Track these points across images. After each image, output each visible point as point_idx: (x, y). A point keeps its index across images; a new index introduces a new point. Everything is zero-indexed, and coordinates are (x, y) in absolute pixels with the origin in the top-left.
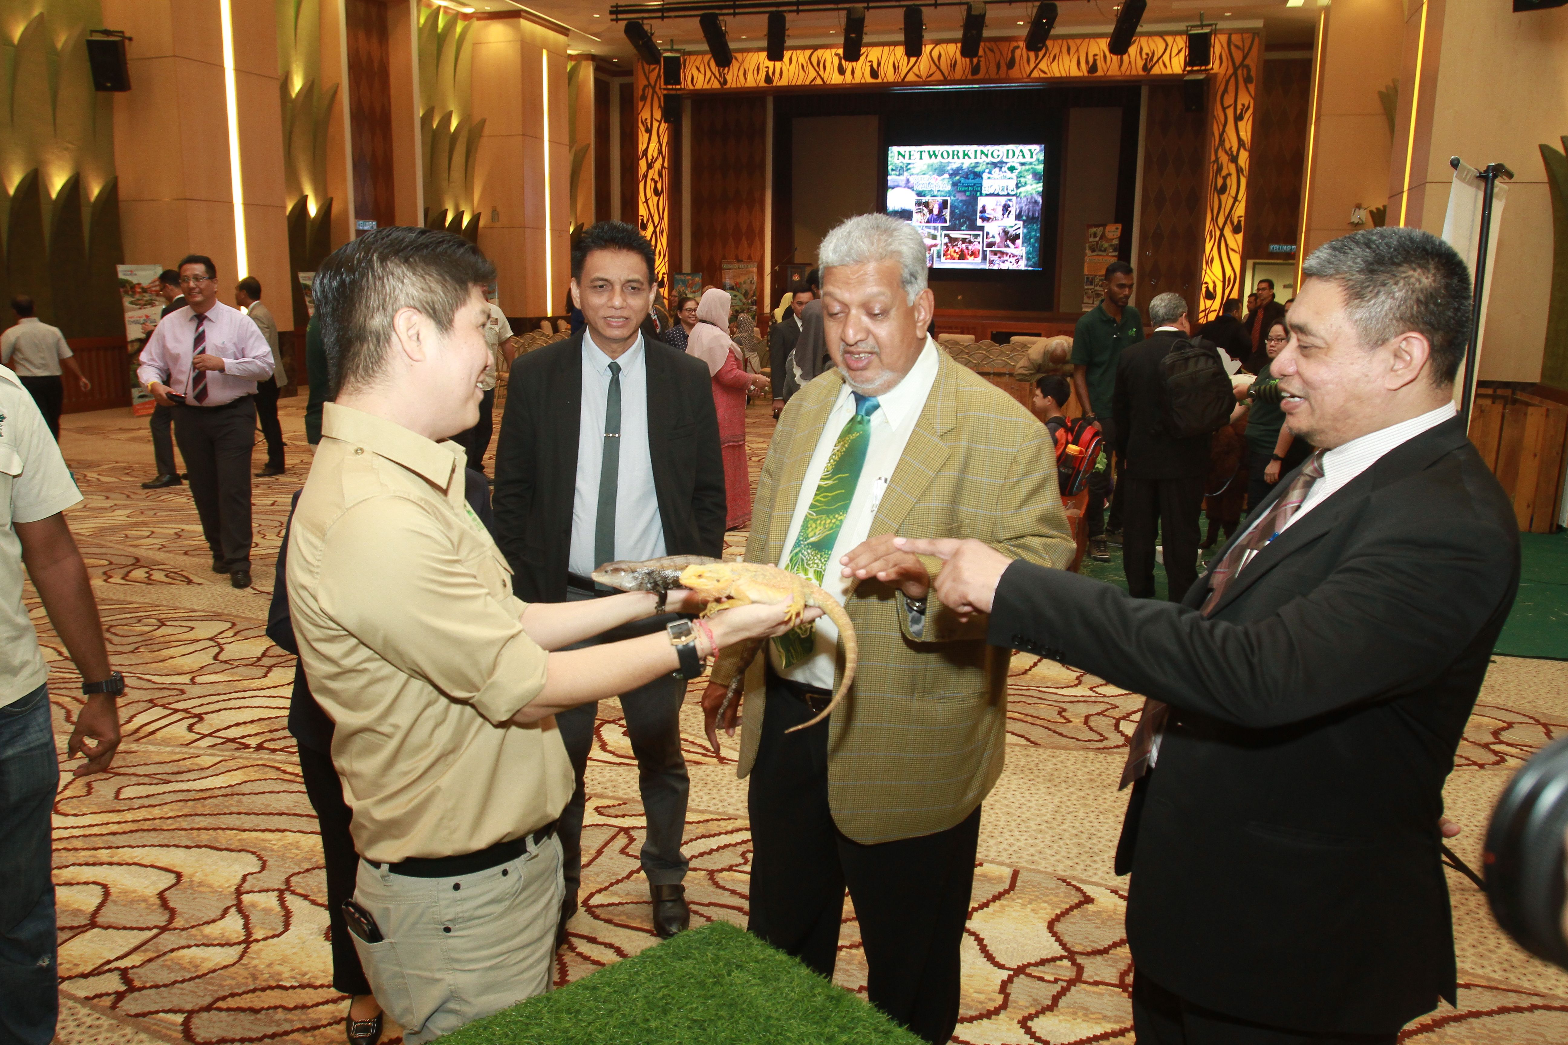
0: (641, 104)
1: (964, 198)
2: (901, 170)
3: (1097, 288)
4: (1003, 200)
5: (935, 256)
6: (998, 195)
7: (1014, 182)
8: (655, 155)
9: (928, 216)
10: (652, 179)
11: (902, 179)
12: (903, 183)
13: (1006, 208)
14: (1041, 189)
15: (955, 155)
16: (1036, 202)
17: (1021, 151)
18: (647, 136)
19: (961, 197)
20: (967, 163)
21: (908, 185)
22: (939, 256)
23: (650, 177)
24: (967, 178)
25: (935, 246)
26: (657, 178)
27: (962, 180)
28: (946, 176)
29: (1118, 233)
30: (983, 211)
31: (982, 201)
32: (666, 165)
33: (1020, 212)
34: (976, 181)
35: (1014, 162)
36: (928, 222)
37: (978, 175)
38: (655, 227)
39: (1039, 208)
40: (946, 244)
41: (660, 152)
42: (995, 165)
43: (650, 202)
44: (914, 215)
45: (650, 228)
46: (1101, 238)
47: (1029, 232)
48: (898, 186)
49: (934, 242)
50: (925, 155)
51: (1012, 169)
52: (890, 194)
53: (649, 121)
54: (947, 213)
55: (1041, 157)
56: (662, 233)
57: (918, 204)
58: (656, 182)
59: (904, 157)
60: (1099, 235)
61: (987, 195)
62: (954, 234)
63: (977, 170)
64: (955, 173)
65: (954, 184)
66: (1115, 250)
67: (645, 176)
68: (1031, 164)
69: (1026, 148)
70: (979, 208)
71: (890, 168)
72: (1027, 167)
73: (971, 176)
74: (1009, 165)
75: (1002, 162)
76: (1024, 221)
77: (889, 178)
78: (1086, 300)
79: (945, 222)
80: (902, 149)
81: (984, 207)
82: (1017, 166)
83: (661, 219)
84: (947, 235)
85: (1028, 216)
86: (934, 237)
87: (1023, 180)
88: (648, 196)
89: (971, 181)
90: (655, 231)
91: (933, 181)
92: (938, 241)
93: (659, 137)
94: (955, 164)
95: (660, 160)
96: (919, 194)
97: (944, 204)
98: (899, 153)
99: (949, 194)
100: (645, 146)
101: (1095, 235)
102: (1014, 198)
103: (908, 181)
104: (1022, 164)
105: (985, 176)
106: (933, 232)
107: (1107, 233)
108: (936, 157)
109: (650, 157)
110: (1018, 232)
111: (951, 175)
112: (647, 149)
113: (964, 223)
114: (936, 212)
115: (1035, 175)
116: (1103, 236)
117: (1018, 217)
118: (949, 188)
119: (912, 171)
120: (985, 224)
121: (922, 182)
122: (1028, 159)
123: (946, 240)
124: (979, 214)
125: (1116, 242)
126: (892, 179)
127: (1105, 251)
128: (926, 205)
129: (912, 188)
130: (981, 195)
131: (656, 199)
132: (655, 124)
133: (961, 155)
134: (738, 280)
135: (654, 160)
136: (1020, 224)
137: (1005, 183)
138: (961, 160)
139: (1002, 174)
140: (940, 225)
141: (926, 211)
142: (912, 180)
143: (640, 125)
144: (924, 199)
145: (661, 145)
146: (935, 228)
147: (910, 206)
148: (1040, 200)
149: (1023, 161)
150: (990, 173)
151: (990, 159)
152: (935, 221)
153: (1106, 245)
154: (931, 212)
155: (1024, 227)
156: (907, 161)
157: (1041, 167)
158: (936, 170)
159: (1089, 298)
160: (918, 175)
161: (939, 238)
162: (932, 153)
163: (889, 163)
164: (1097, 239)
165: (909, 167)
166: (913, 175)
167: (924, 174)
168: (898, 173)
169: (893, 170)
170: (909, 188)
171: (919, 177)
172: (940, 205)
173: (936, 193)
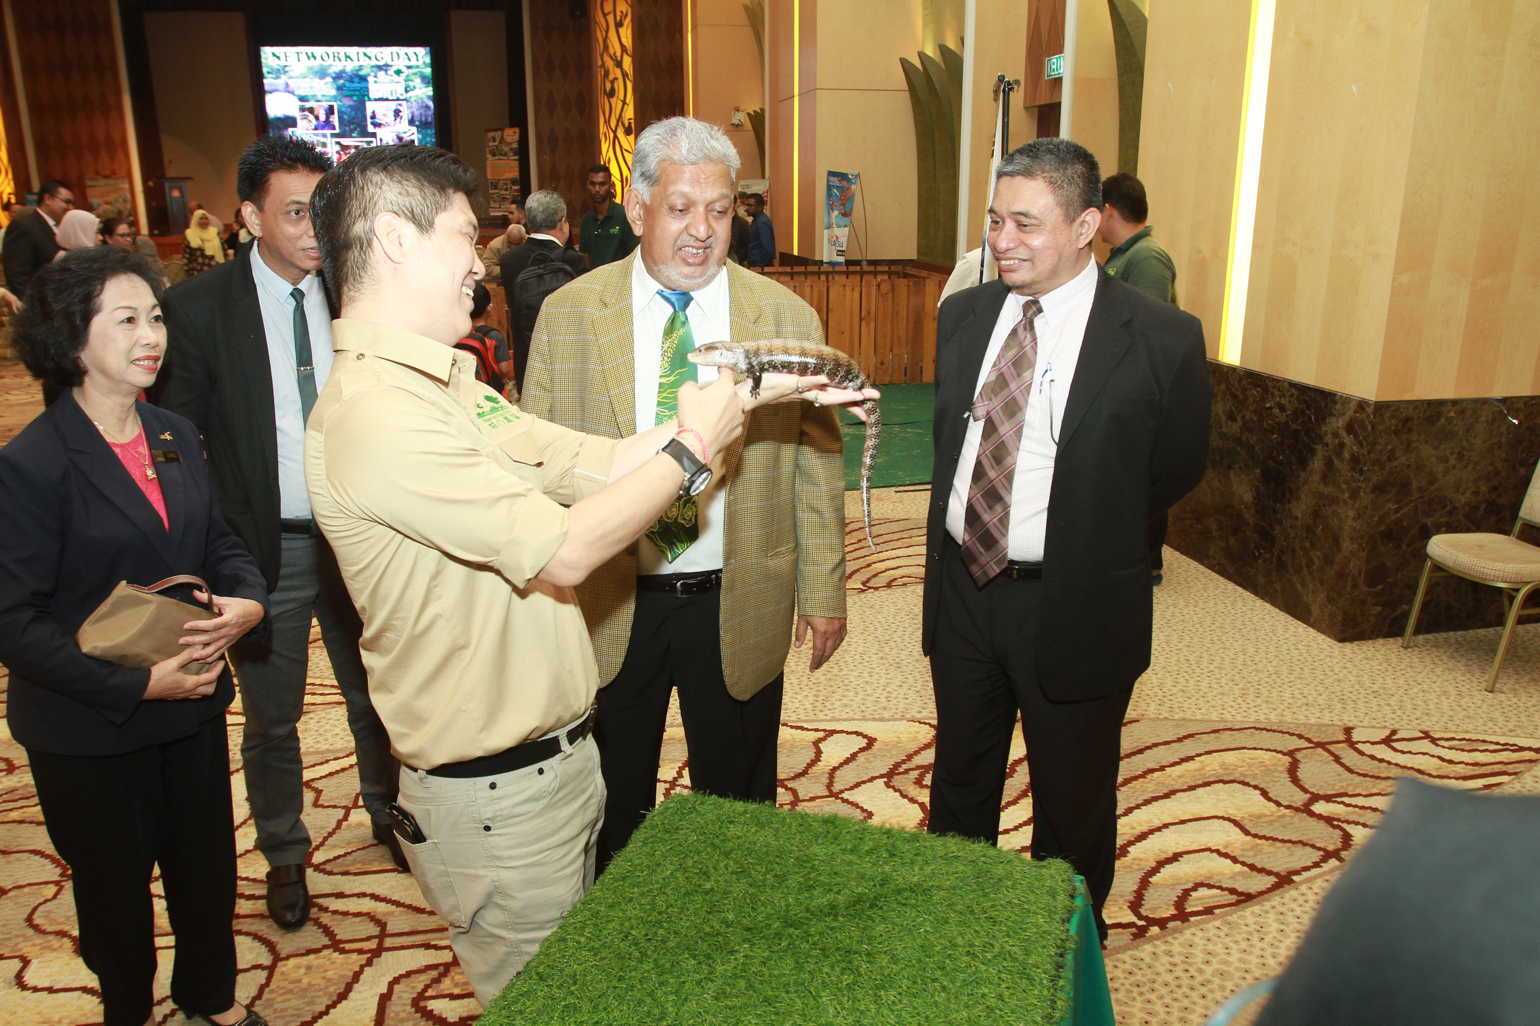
1: (351, 103)
2: (279, 72)
3: (503, 192)
4: (393, 105)
6: (387, 100)
7: (402, 86)
9: (314, 122)
11: (281, 82)
12: (282, 87)
13: (397, 113)
14: (431, 93)
15: (337, 58)
16: (427, 107)
17: (406, 54)
19: (348, 102)
20: (350, 67)
21: (288, 89)
24: (351, 81)
27: (348, 84)
28: (329, 79)
29: (515, 137)
30: (373, 117)
31: (370, 107)
33: (413, 117)
34: (363, 85)
35: (400, 64)
36: (316, 129)
37: (364, 79)
39: (431, 113)
40: (338, 152)
42: (380, 68)
44: (299, 122)
46: (500, 142)
47: (424, 138)
48: (277, 90)
50: (303, 57)
51: (398, 72)
52: (269, 99)
54: (335, 119)
55: (428, 60)
57: (303, 109)
59: (279, 58)
60: (498, 139)
61: (376, 100)
62: (345, 141)
63: (362, 73)
64: (338, 76)
65: (340, 89)
66: (515, 154)
68: (417, 67)
69: (411, 50)
70: (369, 114)
71: (265, 70)
72: (414, 70)
73: (356, 80)
74: (395, 68)
75: (387, 65)
76: (417, 127)
77: (265, 81)
78: (492, 205)
79: (334, 128)
80: (276, 50)
81: (373, 112)
82: (404, 69)
84: (338, 143)
85: (421, 121)
87: (411, 84)
89: (356, 85)
91: (315, 85)
92: (329, 149)
94: (337, 67)
96: (302, 99)
97: (330, 111)
98: (273, 54)
99: (335, 98)
101: (494, 140)
102: (404, 103)
103: (287, 85)
104: (409, 67)
105: (371, 79)
107: (505, 137)
108: (315, 58)
110: (412, 138)
111: (334, 79)
113: (355, 129)
114: (322, 118)
115: (423, 78)
116: (502, 140)
117: (411, 122)
118: (333, 92)
119: (291, 74)
120: (377, 130)
121: (304, 87)
122: (414, 62)
123: (338, 148)
124: (369, 120)
125: (515, 146)
126: (268, 82)
127: (505, 155)
128: (311, 110)
129: (292, 93)
130: (370, 100)
133: (342, 57)
134: (108, 199)
136: (414, 129)
137: (393, 87)
138: (343, 63)
139: (389, 78)
140: (328, 132)
141: (311, 117)
142: (292, 84)
144: (308, 105)
146: (325, 136)
147: (295, 112)
148: (431, 104)
149: (409, 64)
150: (376, 77)
151: (374, 62)
152: (323, 128)
153: (506, 149)
154: (317, 118)
155: (418, 132)
156: (283, 62)
157: (428, 71)
158: (317, 72)
159: (495, 202)
160: (297, 78)
161: (329, 145)
162: (310, 55)
163: (263, 65)
164: (496, 144)
165: (287, 69)
166: (292, 78)
167: (304, 77)
168: (274, 76)
169: (269, 73)
170: (289, 92)
171: (299, 81)
172: (326, 111)
173: (320, 98)
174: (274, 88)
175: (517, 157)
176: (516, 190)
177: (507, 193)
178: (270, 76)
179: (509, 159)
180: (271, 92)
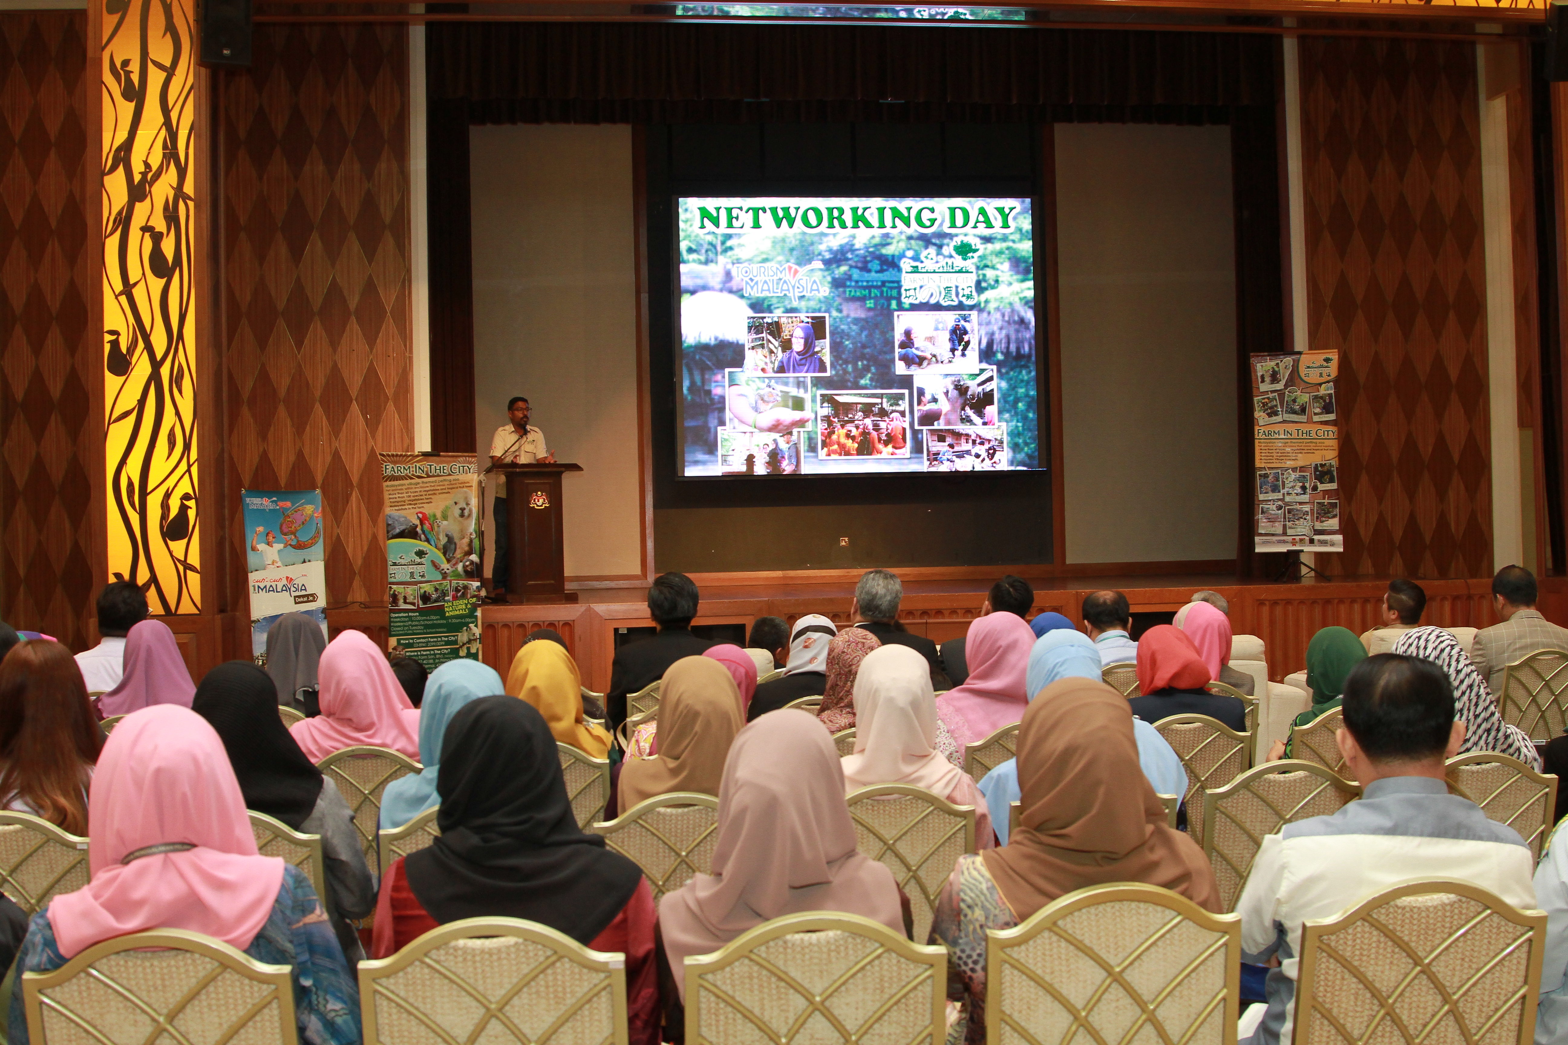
0: (109, 21)
1: (861, 314)
2: (710, 251)
3: (1292, 498)
4: (950, 319)
5: (803, 447)
6: (938, 307)
7: (971, 279)
8: (155, 161)
9: (780, 355)
10: (146, 229)
11: (714, 273)
12: (717, 281)
13: (958, 336)
14: (1030, 294)
15: (836, 218)
16: (1022, 321)
17: (982, 212)
18: (127, 108)
19: (854, 311)
20: (863, 238)
21: (728, 286)
22: (812, 449)
23: (138, 221)
24: (865, 268)
25: (801, 423)
26: (160, 225)
27: (856, 274)
28: (818, 264)
29: (1333, 370)
30: (908, 341)
31: (902, 322)
32: (189, 188)
33: (990, 344)
34: (887, 276)
35: (970, 235)
36: (782, 369)
37: (891, 263)
38: (156, 365)
39: (1029, 334)
40: (827, 419)
41: (170, 153)
42: (926, 240)
43: (139, 292)
44: (749, 355)
45: (142, 368)
46: (1291, 382)
47: (1013, 388)
48: (705, 288)
49: (797, 415)
50: (766, 219)
51: (964, 250)
52: (687, 304)
53: (135, 68)
54: (824, 348)
55: (1026, 224)
56: (177, 380)
57: (755, 327)
58: (157, 238)
59: (716, 223)
60: (1285, 375)
61: (914, 308)
62: (845, 397)
63: (888, 251)
64: (837, 258)
65: (838, 283)
66: (1327, 409)
67: (124, 221)
68: (1005, 239)
69: (991, 205)
70: (898, 336)
71: (683, 246)
72: (998, 246)
73: (875, 265)
74: (957, 241)
75: (942, 235)
76: (999, 364)
77: (683, 268)
79: (823, 368)
80: (711, 203)
81: (908, 333)
82: (975, 242)
83: (175, 340)
84: (828, 399)
85: (1007, 354)
86: (798, 404)
87: (990, 274)
88: (134, 274)
89: (874, 277)
90: (155, 377)
91: (787, 276)
92: (807, 414)
93: (166, 111)
94: (837, 239)
95: (171, 176)
96: (757, 306)
97: (817, 328)
98: (705, 213)
99: (828, 303)
100: (122, 136)
101: (1274, 377)
102: (974, 314)
103: (728, 275)
104: (987, 240)
105: (906, 265)
106: (794, 391)
107: (1303, 371)
108: (791, 222)
109: (138, 167)
110: (988, 387)
111: (827, 263)
112: (128, 145)
113: (867, 369)
114: (798, 345)
115: (1016, 262)
116: (1294, 378)
117: (987, 354)
118: (825, 291)
119: (737, 253)
120: (914, 371)
122: (997, 230)
123: (826, 410)
124: (897, 350)
125: (1327, 390)
126: (689, 271)
127: (1303, 410)
128: (775, 329)
129: (739, 293)
130: (901, 308)
131: (157, 284)
132: (156, 77)
133: (848, 217)
134: (428, 510)
135: (151, 177)
136: (991, 370)
137: (952, 280)
138: (850, 231)
139: (942, 261)
140: (808, 376)
141: (774, 343)
143: (108, 78)
144: (768, 318)
145: (173, 135)
146: (799, 384)
147: (740, 333)
148: (1030, 316)
149: (987, 232)
150: (916, 258)
151: (915, 229)
152: (798, 367)
153: (1304, 398)
154: (787, 345)
155: (1001, 375)
156: (722, 230)
157: (1026, 247)
158: (792, 250)
159: (1272, 520)
160: (750, 261)
161: (808, 405)
162: (781, 214)
163: (682, 234)
164: (1280, 386)
165: (729, 243)
166: (738, 261)
167: (765, 260)
168: (703, 258)
169: (690, 250)
170: (731, 291)
171: (755, 267)
172: (805, 329)
173: (795, 304)
174: (700, 282)
175: (1332, 417)
176: (1325, 492)
177: (1306, 498)
178: (694, 256)
179: (1310, 421)
180: (693, 292)
